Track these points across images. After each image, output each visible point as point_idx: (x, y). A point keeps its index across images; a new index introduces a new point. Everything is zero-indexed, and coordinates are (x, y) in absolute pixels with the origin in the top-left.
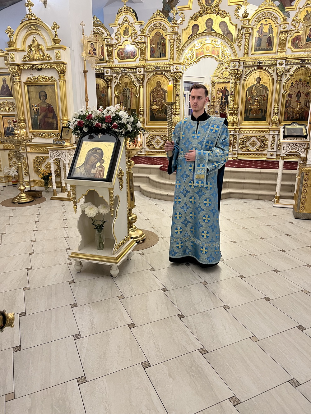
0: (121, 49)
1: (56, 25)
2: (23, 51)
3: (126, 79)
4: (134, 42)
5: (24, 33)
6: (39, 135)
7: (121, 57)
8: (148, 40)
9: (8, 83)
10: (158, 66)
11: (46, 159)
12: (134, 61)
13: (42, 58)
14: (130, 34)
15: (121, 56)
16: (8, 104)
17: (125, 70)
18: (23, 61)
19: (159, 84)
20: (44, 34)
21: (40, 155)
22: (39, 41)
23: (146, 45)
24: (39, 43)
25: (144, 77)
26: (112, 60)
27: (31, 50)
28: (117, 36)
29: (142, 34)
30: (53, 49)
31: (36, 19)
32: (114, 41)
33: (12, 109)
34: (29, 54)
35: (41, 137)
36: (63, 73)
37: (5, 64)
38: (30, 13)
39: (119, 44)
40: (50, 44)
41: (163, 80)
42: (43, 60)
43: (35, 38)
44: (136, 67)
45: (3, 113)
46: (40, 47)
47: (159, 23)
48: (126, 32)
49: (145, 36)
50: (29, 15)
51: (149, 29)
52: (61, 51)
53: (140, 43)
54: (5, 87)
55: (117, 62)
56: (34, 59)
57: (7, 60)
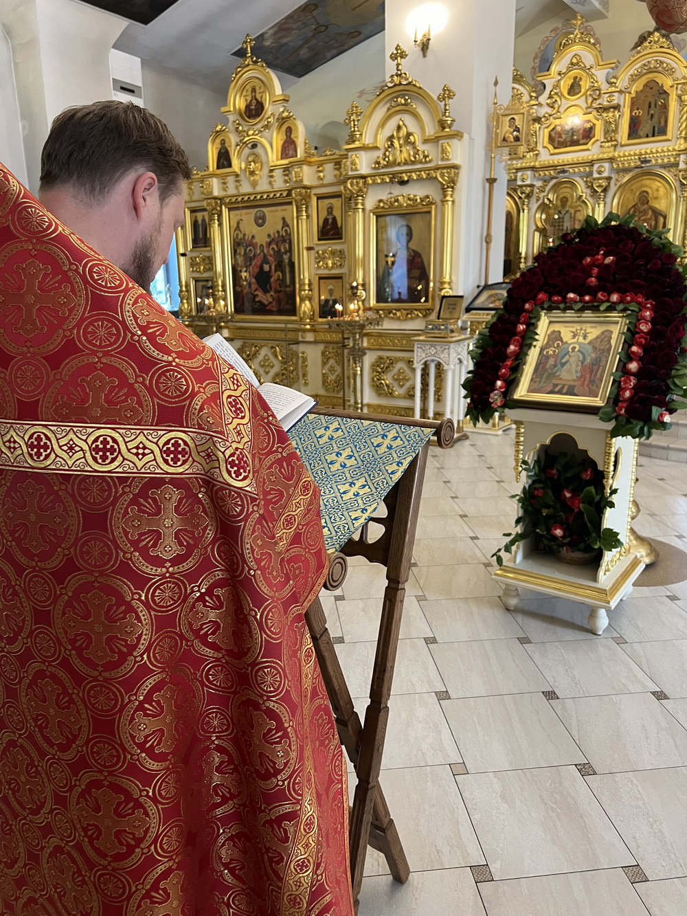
0: (559, 125)
1: (448, 90)
2: (376, 148)
3: (565, 191)
4: (590, 107)
5: (380, 113)
6: (389, 314)
7: (556, 142)
8: (625, 101)
9: (337, 213)
10: (647, 156)
11: (397, 362)
12: (588, 150)
13: (413, 159)
14: (583, 90)
15: (559, 141)
16: (333, 253)
17: (564, 171)
18: (375, 168)
19: (644, 198)
20: (422, 112)
21: (385, 354)
22: (410, 124)
23: (619, 111)
24: (411, 130)
25: (609, 183)
26: (537, 152)
27: (392, 145)
28: (553, 97)
29: (613, 89)
30: (435, 140)
31: (409, 83)
32: (544, 110)
33: (339, 263)
34: (387, 153)
35: (392, 318)
36: (453, 188)
37: (335, 176)
38: (399, 72)
39: (555, 116)
40: (431, 130)
41: (655, 187)
42: (413, 163)
43: (402, 121)
44: (591, 163)
45: (320, 272)
46: (411, 138)
47: (656, 61)
48: (574, 89)
49: (621, 92)
50: (397, 76)
51: (631, 75)
52: (455, 142)
53: (606, 109)
54: (330, 221)
55: (546, 156)
56: (394, 163)
57: (338, 169)
